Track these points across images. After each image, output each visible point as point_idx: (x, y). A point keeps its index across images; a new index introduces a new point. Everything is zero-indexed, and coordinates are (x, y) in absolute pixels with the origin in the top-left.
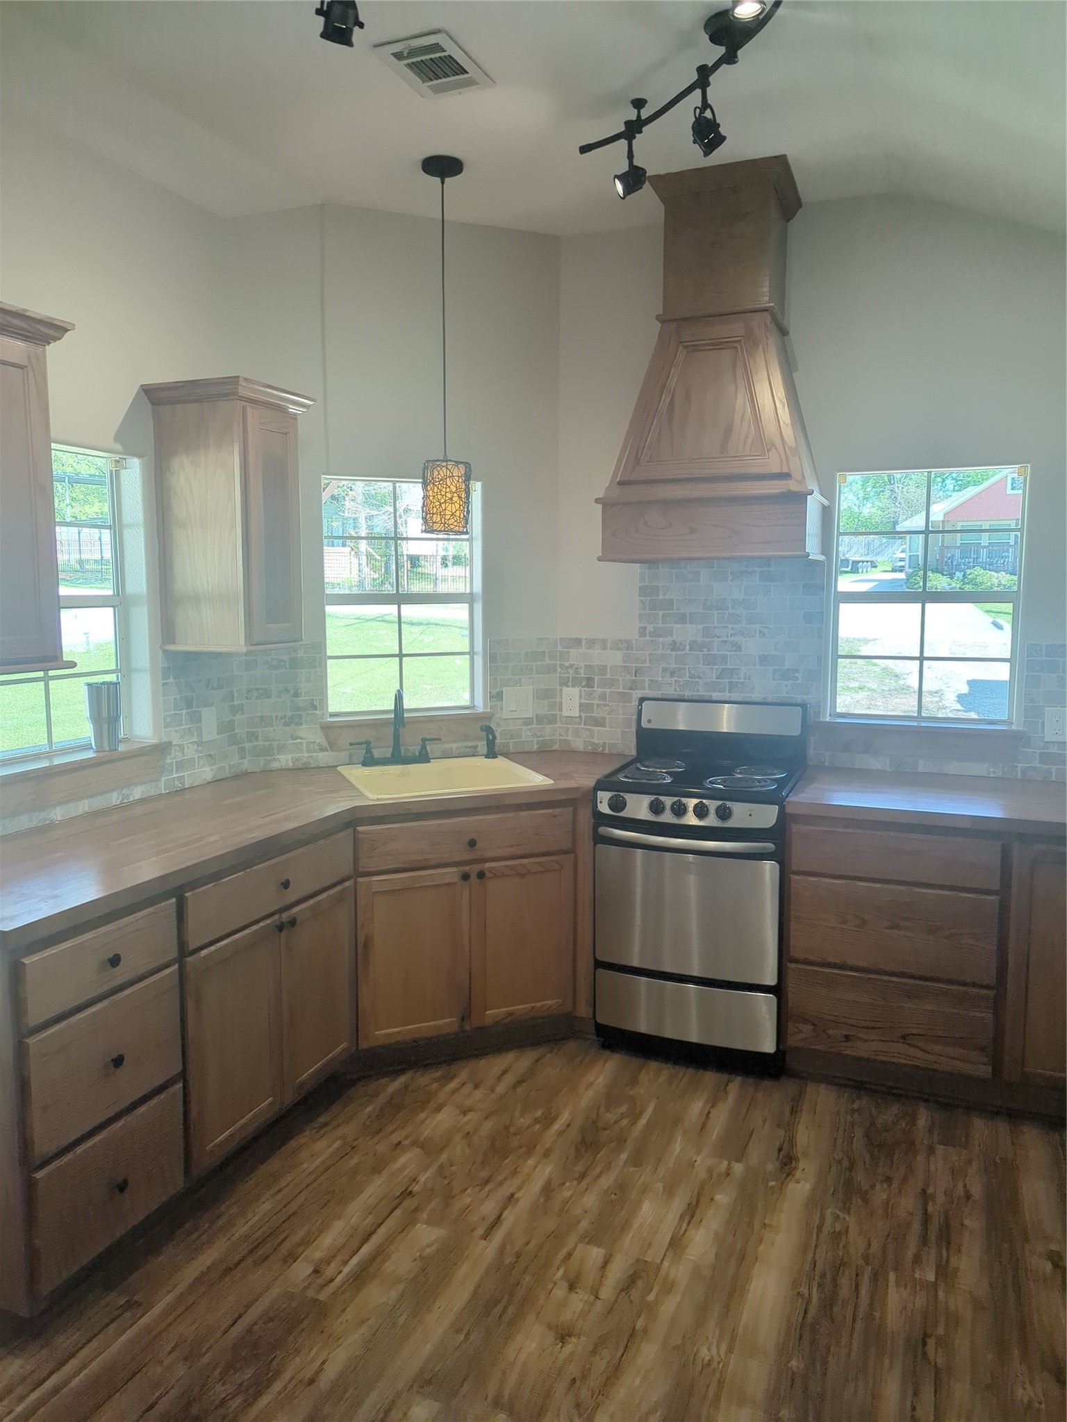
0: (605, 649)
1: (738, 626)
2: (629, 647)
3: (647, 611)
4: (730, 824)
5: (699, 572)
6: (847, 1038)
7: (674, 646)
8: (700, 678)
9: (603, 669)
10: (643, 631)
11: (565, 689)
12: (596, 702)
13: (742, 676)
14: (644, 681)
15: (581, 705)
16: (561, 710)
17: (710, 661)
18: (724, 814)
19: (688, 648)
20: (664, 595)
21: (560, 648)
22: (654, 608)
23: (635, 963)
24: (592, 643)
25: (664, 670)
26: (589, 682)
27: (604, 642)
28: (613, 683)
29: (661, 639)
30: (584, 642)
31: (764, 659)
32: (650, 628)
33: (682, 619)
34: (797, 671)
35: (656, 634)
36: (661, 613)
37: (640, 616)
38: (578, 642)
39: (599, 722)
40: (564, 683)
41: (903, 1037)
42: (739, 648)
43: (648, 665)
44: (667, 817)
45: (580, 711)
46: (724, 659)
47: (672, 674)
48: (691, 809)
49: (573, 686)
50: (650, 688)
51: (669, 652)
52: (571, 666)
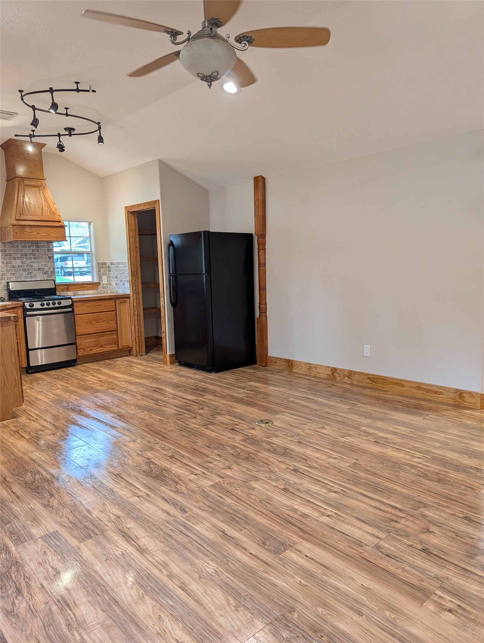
1: (31, 260)
3: (4, 257)
4: (61, 305)
5: (18, 246)
6: (90, 350)
7: (13, 267)
8: (22, 275)
10: (3, 263)
13: (34, 274)
14: (5, 277)
17: (24, 270)
18: (59, 303)
19: (17, 267)
20: (8, 252)
22: (6, 256)
23: (37, 347)
25: (11, 274)
29: (9, 265)
31: (39, 269)
32: (5, 261)
33: (15, 259)
34: (48, 272)
35: (7, 263)
36: (8, 257)
37: (1, 258)
41: (101, 346)
42: (32, 266)
44: (46, 306)
46: (28, 269)
47: (14, 275)
48: (51, 303)
50: (7, 279)
51: (12, 268)
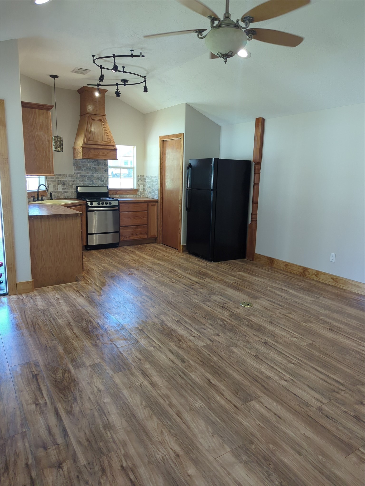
0: (67, 176)
1: (93, 172)
2: (72, 176)
4: (111, 205)
5: (85, 161)
6: (129, 237)
7: (81, 176)
8: (86, 182)
9: (67, 181)
10: (75, 173)
11: (58, 185)
12: (65, 188)
13: (94, 181)
14: (75, 183)
15: (62, 188)
16: (57, 190)
17: (88, 179)
18: (110, 203)
19: (84, 176)
20: (79, 165)
21: (56, 176)
22: (77, 168)
23: (94, 233)
24: (64, 175)
26: (64, 184)
27: (67, 175)
28: (69, 183)
30: (62, 175)
31: (98, 178)
33: (82, 170)
34: (104, 180)
35: (77, 173)
36: (78, 169)
37: (74, 170)
38: (60, 175)
39: (66, 192)
40: (58, 184)
41: (136, 235)
42: (94, 176)
43: (76, 180)
44: (101, 205)
45: (62, 190)
46: (91, 178)
47: (81, 181)
48: (105, 203)
49: (60, 184)
50: (77, 184)
51: (80, 177)
52: (59, 180)
